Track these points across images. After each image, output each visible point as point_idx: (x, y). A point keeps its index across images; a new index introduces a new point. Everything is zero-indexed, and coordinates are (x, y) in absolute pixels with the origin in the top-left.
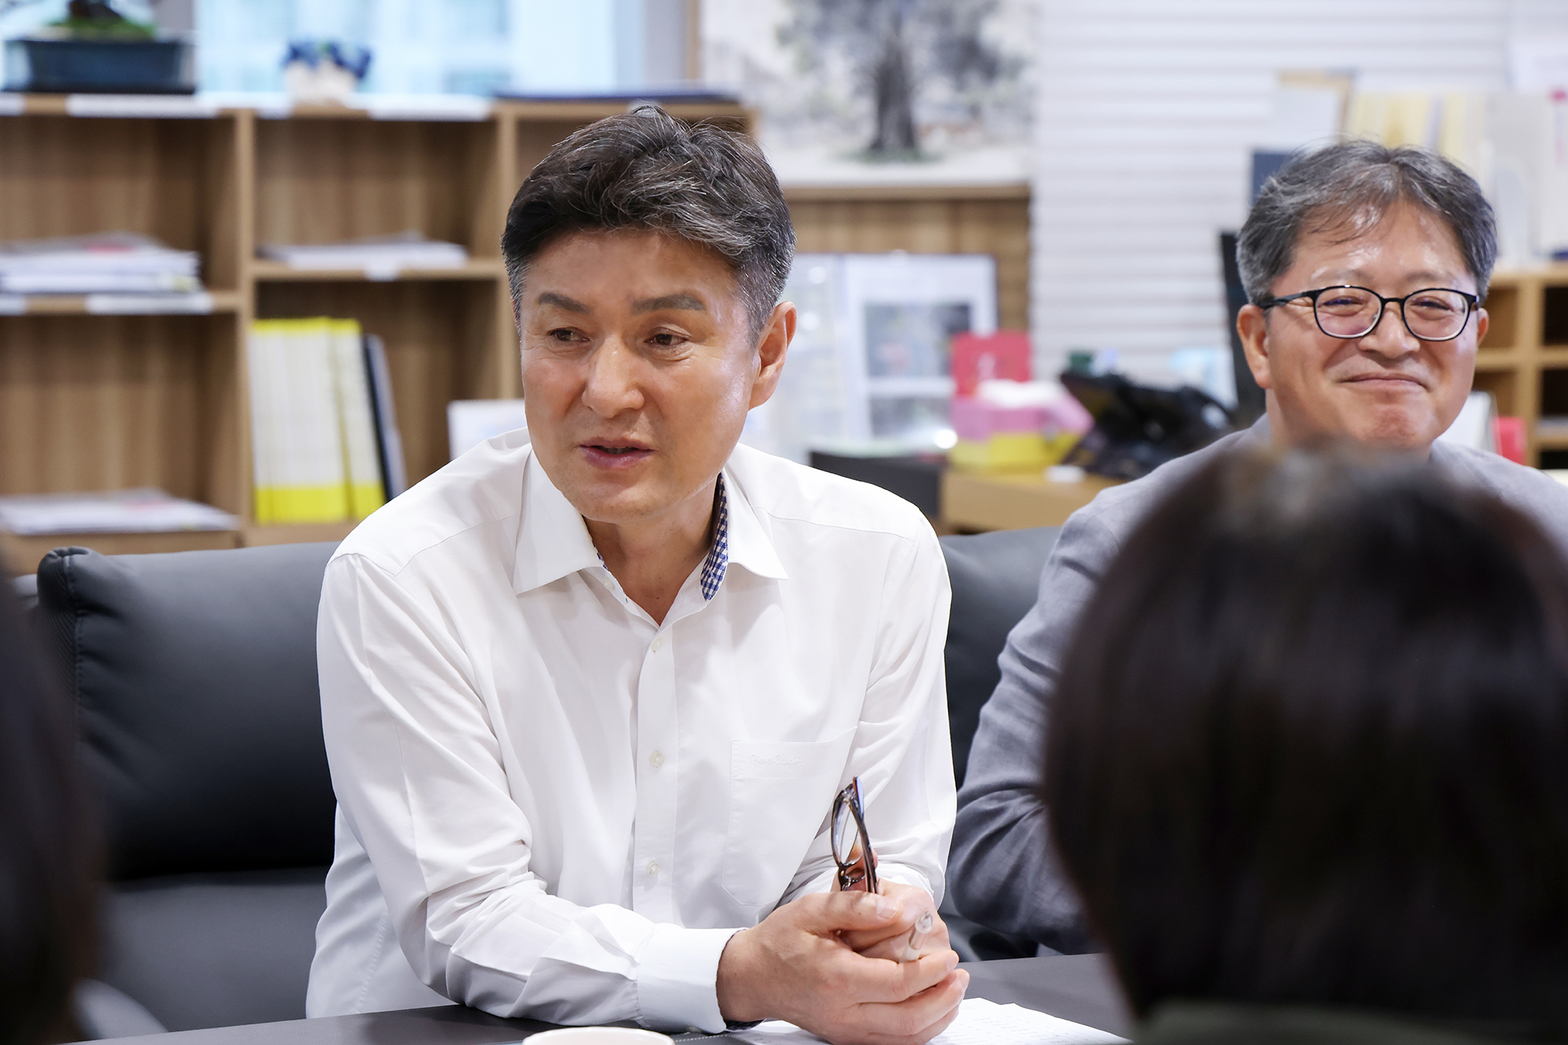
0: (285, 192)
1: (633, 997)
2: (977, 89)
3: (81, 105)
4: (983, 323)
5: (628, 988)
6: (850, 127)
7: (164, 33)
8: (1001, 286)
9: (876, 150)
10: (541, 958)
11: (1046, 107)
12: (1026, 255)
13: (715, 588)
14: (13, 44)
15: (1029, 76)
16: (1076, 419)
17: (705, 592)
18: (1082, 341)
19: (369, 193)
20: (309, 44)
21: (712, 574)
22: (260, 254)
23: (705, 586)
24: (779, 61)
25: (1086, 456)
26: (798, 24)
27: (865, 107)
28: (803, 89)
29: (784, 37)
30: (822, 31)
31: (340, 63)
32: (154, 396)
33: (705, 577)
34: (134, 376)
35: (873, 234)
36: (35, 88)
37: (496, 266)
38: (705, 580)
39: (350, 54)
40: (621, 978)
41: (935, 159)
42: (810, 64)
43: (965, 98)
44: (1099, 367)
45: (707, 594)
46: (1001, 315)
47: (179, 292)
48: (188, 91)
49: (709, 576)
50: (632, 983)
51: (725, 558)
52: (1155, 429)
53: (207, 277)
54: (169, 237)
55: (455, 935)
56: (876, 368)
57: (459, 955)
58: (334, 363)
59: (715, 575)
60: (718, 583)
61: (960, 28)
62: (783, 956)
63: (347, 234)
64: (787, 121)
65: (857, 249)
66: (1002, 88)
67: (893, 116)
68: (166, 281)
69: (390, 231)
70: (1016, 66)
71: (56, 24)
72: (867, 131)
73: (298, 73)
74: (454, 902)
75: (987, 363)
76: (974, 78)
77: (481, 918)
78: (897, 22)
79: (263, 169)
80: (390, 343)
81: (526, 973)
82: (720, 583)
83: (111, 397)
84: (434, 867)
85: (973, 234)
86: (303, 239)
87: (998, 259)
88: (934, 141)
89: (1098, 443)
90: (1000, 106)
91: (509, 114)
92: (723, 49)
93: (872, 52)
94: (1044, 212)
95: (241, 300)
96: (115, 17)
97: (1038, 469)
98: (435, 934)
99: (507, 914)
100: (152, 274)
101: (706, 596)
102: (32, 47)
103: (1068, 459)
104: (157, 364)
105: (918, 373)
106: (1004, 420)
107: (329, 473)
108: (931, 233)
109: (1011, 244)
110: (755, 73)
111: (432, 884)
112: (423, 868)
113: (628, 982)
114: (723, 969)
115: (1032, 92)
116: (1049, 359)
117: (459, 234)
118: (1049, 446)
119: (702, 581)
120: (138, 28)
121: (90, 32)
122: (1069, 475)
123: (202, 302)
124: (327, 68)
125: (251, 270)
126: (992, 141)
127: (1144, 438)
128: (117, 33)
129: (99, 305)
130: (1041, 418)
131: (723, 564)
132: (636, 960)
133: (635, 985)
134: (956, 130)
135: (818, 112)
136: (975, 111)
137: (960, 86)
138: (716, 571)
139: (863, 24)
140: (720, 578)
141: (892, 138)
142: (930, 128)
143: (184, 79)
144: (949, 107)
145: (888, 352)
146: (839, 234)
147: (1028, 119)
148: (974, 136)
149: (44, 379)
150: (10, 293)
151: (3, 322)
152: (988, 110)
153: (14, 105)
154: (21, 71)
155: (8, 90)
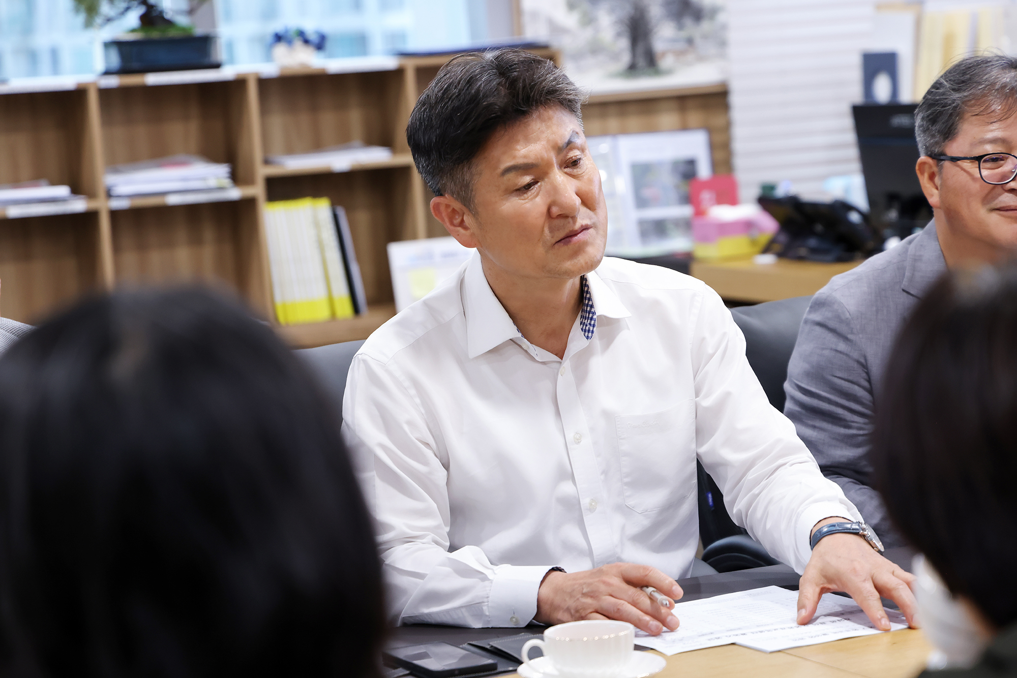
0: (277, 122)
2: (691, 28)
3: (153, 79)
4: (704, 171)
6: (615, 57)
7: (199, 31)
8: (713, 147)
9: (632, 70)
11: (733, 36)
12: (727, 127)
13: (593, 332)
14: (108, 45)
15: (721, 18)
16: (769, 225)
17: (586, 335)
18: (768, 177)
19: (328, 119)
20: (287, 31)
21: (588, 324)
22: (267, 162)
23: (585, 332)
24: (569, 20)
25: (777, 247)
27: (624, 43)
28: (586, 35)
29: (570, 5)
31: (306, 42)
32: (208, 252)
33: (583, 326)
34: (196, 241)
36: (123, 70)
37: (406, 158)
38: (584, 328)
39: (313, 37)
41: (668, 72)
42: (588, 21)
43: (684, 34)
44: (781, 191)
45: (588, 336)
46: (715, 165)
47: (221, 189)
48: (217, 66)
49: (586, 326)
51: (594, 313)
52: (819, 228)
53: (236, 178)
54: (211, 155)
56: (641, 202)
58: (317, 224)
59: (590, 324)
60: (593, 329)
63: (317, 146)
64: (577, 56)
65: (624, 132)
66: (706, 26)
67: (640, 49)
68: (212, 183)
69: (343, 142)
70: (714, 12)
71: (133, 31)
72: (626, 59)
73: (281, 49)
75: (706, 196)
76: (688, 22)
79: (264, 110)
80: (349, 210)
82: (595, 328)
83: (183, 254)
85: (694, 117)
86: (290, 151)
87: (710, 130)
88: (666, 62)
89: (783, 238)
90: (705, 37)
91: (410, 65)
92: (535, 15)
93: (626, 11)
94: (736, 100)
95: (258, 190)
96: (169, 23)
97: (748, 257)
100: (204, 179)
101: (588, 337)
102: (119, 45)
103: (766, 250)
104: (209, 233)
105: (666, 204)
106: (725, 229)
107: (319, 292)
108: (668, 118)
109: (718, 120)
110: (556, 29)
115: (724, 27)
116: (749, 190)
117: (385, 140)
118: (753, 242)
119: (582, 329)
120: (183, 29)
121: (155, 34)
122: (768, 259)
123: (234, 193)
124: (298, 44)
125: (262, 172)
126: (701, 59)
127: (813, 234)
128: (172, 33)
129: (173, 200)
130: (748, 226)
131: (594, 317)
134: (680, 54)
135: (595, 49)
136: (690, 41)
137: (680, 27)
138: (590, 322)
140: (594, 326)
141: (641, 62)
142: (664, 54)
143: (213, 58)
144: (674, 40)
145: (647, 193)
146: (613, 123)
147: (723, 44)
148: (690, 57)
149: (142, 247)
150: (119, 197)
151: (115, 215)
152: (698, 41)
153: (113, 82)
154: (115, 60)
155: (107, 73)
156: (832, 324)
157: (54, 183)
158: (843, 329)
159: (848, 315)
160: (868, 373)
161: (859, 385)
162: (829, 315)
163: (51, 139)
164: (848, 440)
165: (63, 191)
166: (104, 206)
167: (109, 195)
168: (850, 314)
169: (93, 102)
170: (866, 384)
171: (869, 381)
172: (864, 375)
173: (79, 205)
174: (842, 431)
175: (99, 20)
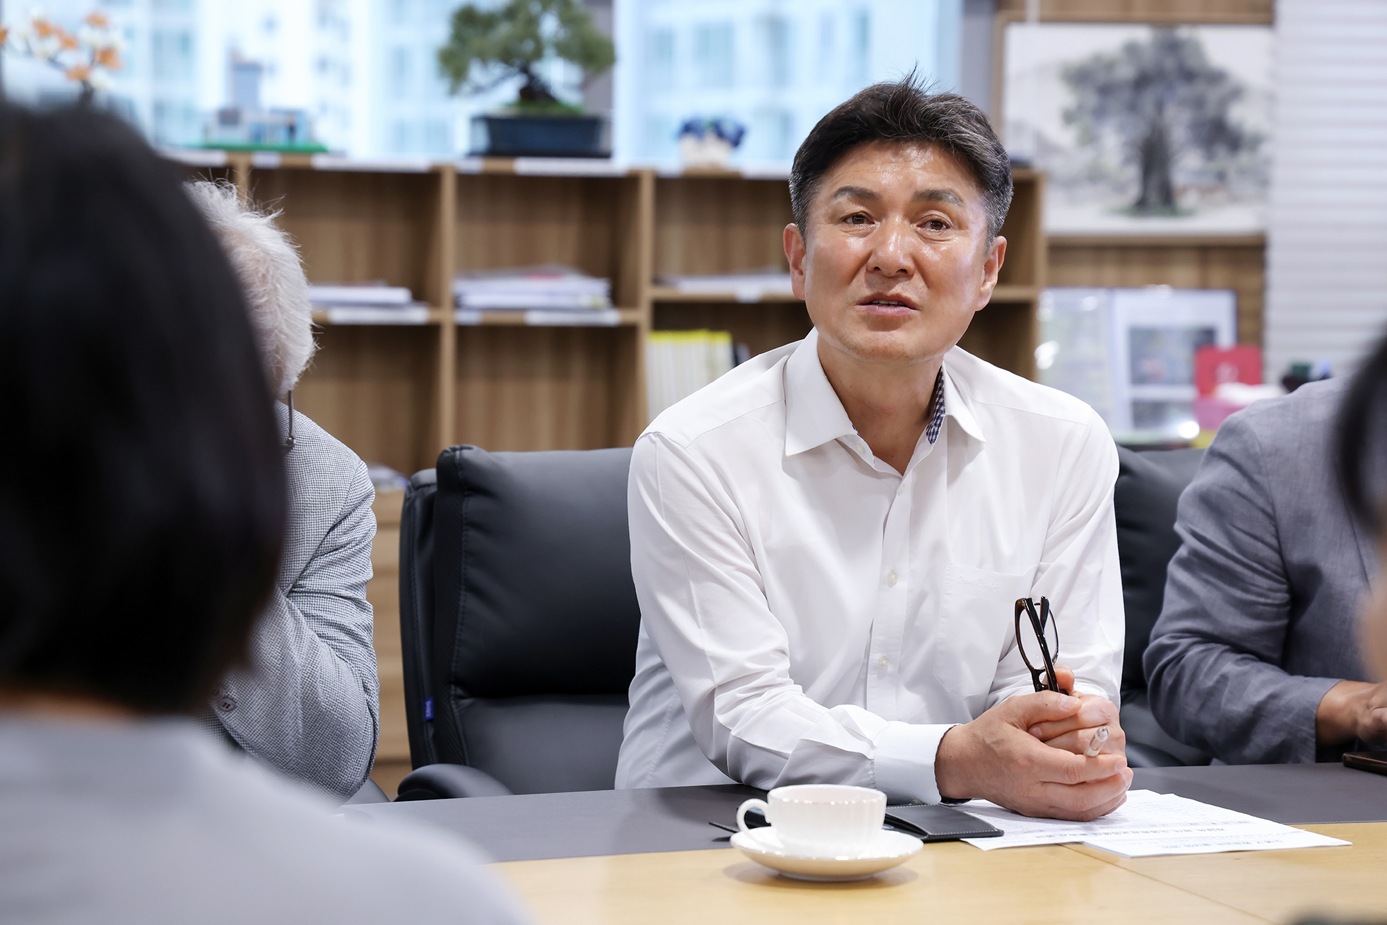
0: (678, 236)
1: (871, 772)
2: (1224, 160)
3: (526, 166)
4: (1226, 339)
5: (868, 765)
6: (1120, 188)
7: (591, 110)
8: (1240, 315)
9: (1141, 207)
10: (801, 739)
11: (1279, 174)
12: (1260, 292)
13: (936, 435)
14: (476, 120)
15: (1266, 149)
17: (930, 438)
20: (698, 121)
21: (934, 425)
22: (657, 281)
23: (930, 434)
24: (1064, 137)
26: (1080, 108)
27: (1132, 173)
28: (1083, 158)
29: (1069, 117)
30: (1100, 113)
31: (721, 135)
32: (575, 390)
34: (561, 374)
35: (1136, 273)
36: (492, 152)
38: (930, 431)
39: (729, 129)
40: (863, 757)
41: (1189, 213)
42: (1089, 139)
43: (1214, 166)
45: (931, 440)
46: (1240, 336)
47: (594, 309)
48: (606, 155)
49: (933, 427)
50: (870, 762)
51: (942, 412)
53: (617, 298)
54: (588, 268)
55: (735, 721)
56: (1139, 378)
57: (738, 737)
58: (711, 365)
60: (939, 431)
61: (1211, 111)
62: (988, 741)
63: (725, 268)
64: (1070, 184)
65: (1124, 285)
66: (1244, 158)
67: (1154, 181)
68: (585, 301)
70: (1256, 141)
71: (509, 105)
72: (1134, 192)
73: (689, 143)
74: (736, 693)
75: (1225, 370)
76: (1221, 151)
77: (756, 708)
78: (1160, 107)
79: (661, 216)
81: (789, 752)
83: (543, 390)
84: (720, 661)
85: (1218, 274)
86: (690, 271)
87: (1238, 293)
88: (1188, 200)
90: (1242, 172)
92: (1019, 127)
93: (1139, 130)
94: (1276, 257)
95: (641, 315)
96: (552, 98)
98: (721, 718)
99: (777, 707)
100: (575, 295)
101: (931, 442)
102: (492, 123)
104: (578, 366)
105: (1172, 382)
108: (1185, 272)
109: (1249, 281)
110: (1046, 147)
111: (719, 677)
112: (712, 664)
113: (868, 761)
114: (941, 752)
115: (1268, 162)
121: (533, 111)
123: (612, 317)
124: (711, 139)
125: (649, 293)
126: (1235, 200)
128: (553, 112)
129: (535, 318)
131: (941, 416)
132: (875, 744)
133: (873, 763)
134: (1206, 191)
135: (1095, 176)
136: (1221, 177)
137: (1210, 156)
138: (937, 422)
139: (1133, 108)
140: (940, 427)
141: (1154, 197)
142: (1185, 190)
143: (603, 146)
144: (1200, 173)
145: (1148, 366)
146: (1110, 273)
147: (1264, 183)
148: (1220, 196)
149: (494, 376)
150: (471, 309)
151: (463, 331)
152: (1232, 175)
153: (476, 166)
154: (482, 140)
155: (473, 154)
156: (1238, 458)
157: (393, 283)
158: (1249, 466)
159: (1258, 449)
160: (1276, 527)
161: (1263, 542)
162: (1237, 446)
163: (396, 232)
164: (1245, 608)
165: (400, 295)
166: (450, 318)
167: (457, 304)
168: (1261, 448)
169: (449, 190)
170: (1274, 542)
171: (1278, 537)
172: (1272, 529)
173: (418, 315)
174: (1238, 594)
175: (466, 88)
